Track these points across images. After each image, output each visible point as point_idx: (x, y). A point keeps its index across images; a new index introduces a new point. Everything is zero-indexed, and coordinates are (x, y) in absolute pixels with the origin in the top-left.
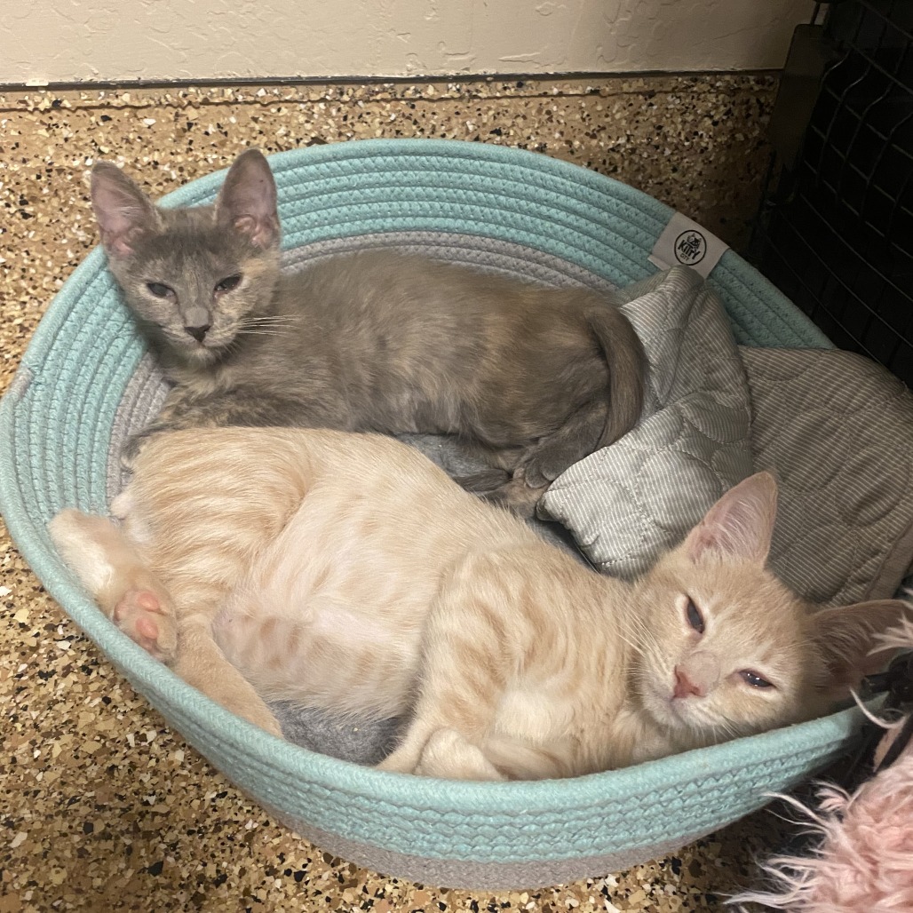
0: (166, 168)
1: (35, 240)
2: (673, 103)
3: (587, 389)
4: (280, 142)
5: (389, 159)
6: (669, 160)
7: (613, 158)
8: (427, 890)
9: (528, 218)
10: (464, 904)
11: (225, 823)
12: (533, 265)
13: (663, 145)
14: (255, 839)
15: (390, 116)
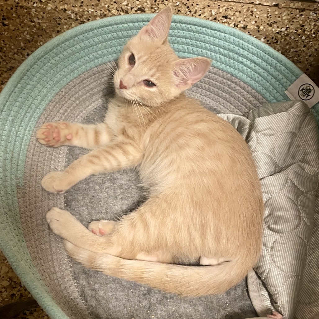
0: (69, 13)
2: (313, 15)
4: (123, 8)
5: (173, 24)
6: (303, 42)
7: (277, 37)
12: (229, 83)
15: (177, 3)
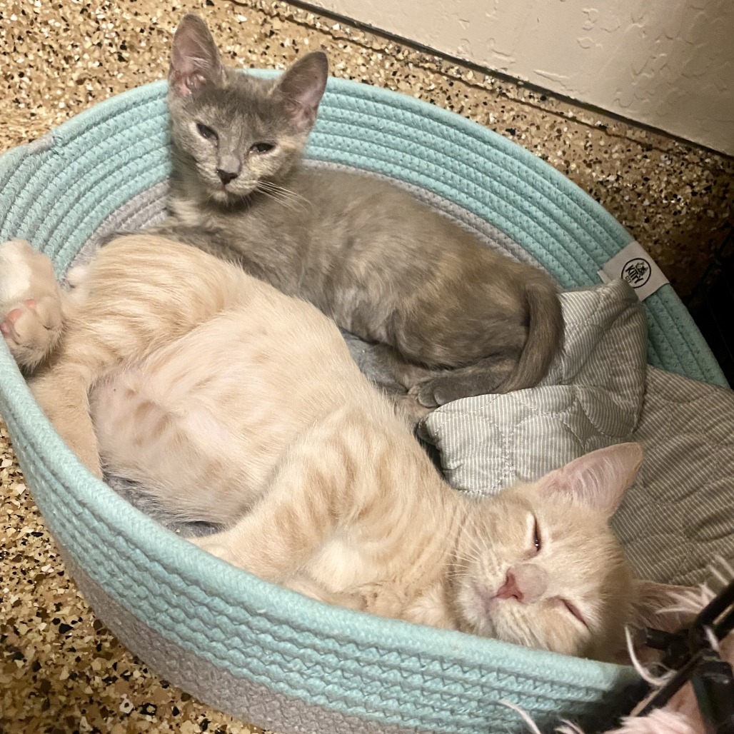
0: (241, 61)
1: (122, 81)
2: (665, 162)
3: (501, 343)
5: (417, 117)
6: (645, 210)
7: (598, 190)
8: (169, 691)
9: (511, 207)
10: (197, 718)
11: (27, 557)
12: (501, 248)
13: (645, 195)
14: (44, 581)
15: (430, 85)
